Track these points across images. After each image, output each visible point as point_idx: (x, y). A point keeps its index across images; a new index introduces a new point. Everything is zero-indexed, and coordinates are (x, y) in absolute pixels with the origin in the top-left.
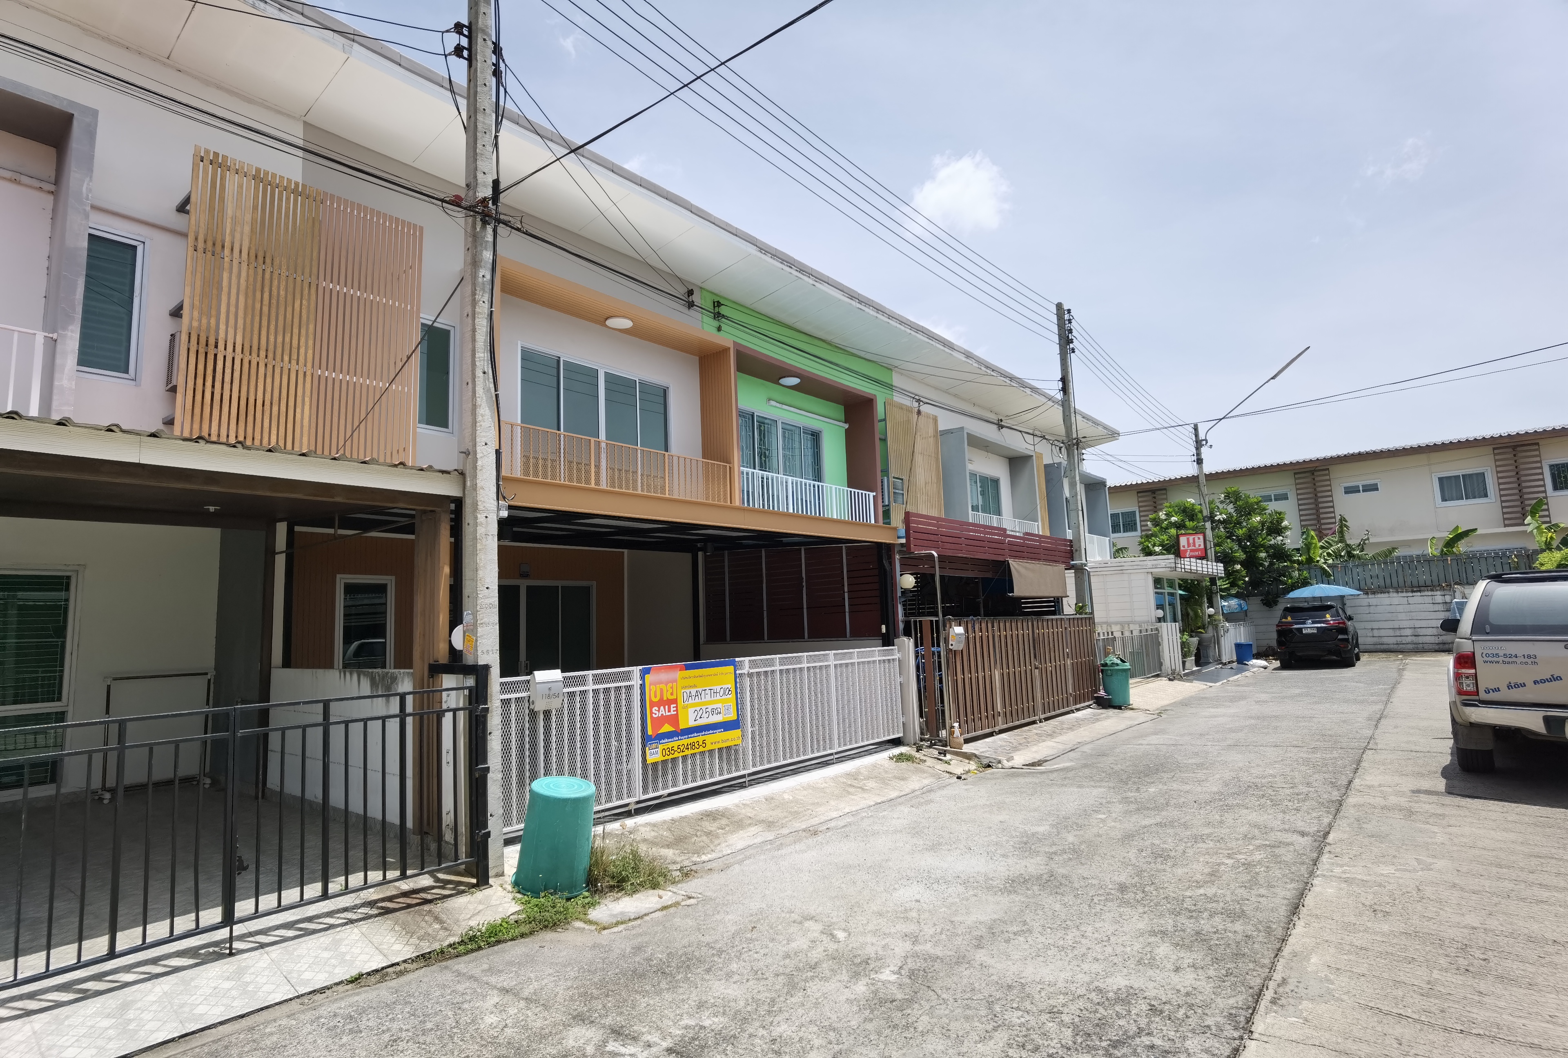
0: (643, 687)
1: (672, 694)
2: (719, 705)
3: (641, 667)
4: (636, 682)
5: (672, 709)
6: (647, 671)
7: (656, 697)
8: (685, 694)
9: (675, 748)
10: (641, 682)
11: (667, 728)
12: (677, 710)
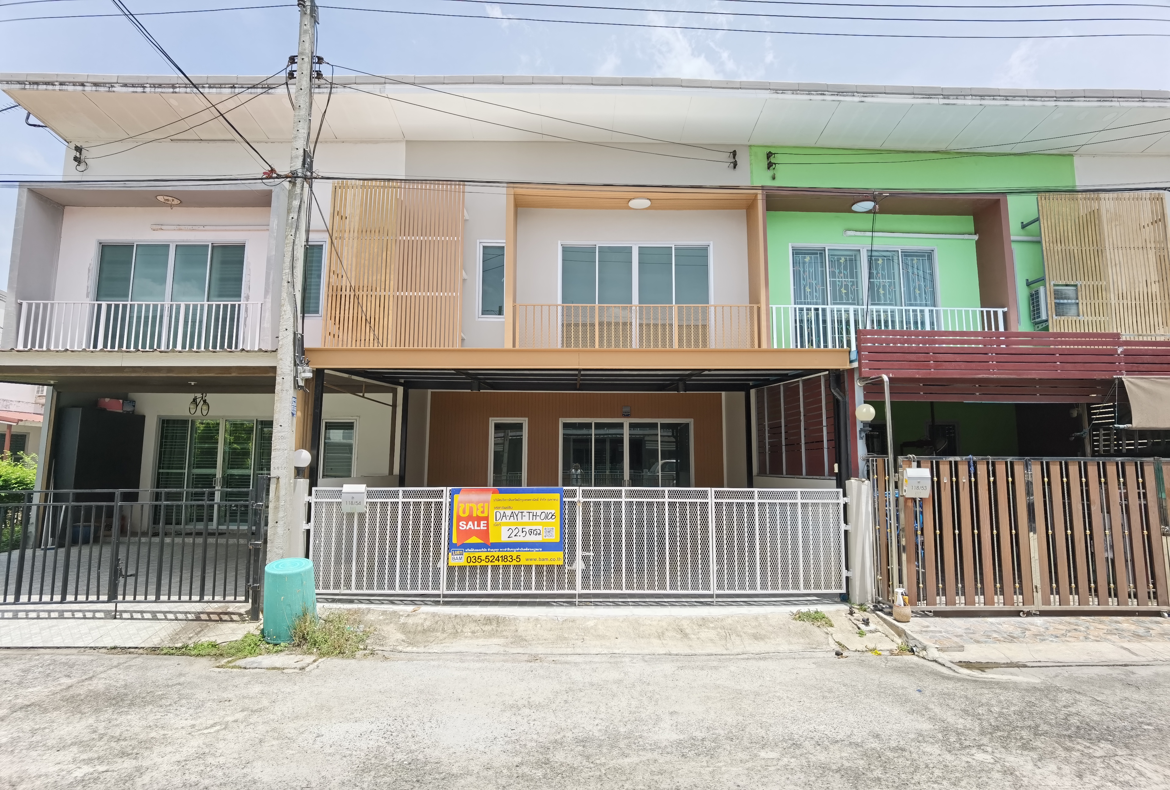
0: (451, 504)
1: (483, 512)
2: (540, 527)
3: (451, 488)
4: (445, 500)
5: (482, 525)
6: (458, 492)
7: (464, 512)
8: (498, 514)
9: (483, 558)
10: (450, 500)
11: (474, 540)
12: (488, 526)
